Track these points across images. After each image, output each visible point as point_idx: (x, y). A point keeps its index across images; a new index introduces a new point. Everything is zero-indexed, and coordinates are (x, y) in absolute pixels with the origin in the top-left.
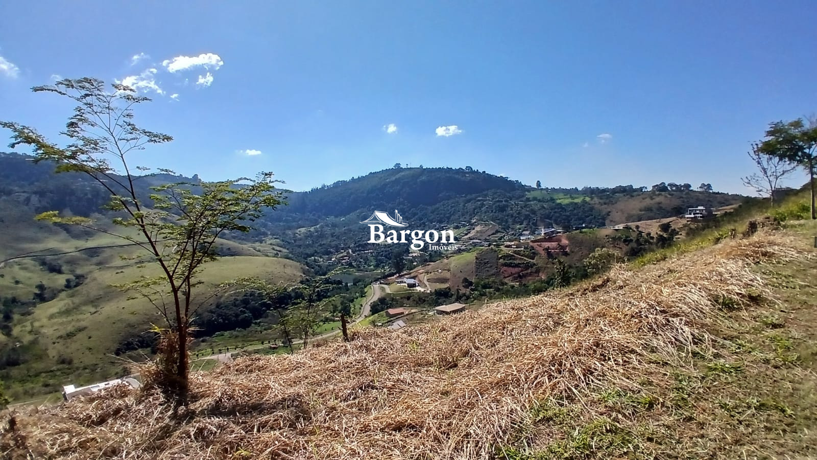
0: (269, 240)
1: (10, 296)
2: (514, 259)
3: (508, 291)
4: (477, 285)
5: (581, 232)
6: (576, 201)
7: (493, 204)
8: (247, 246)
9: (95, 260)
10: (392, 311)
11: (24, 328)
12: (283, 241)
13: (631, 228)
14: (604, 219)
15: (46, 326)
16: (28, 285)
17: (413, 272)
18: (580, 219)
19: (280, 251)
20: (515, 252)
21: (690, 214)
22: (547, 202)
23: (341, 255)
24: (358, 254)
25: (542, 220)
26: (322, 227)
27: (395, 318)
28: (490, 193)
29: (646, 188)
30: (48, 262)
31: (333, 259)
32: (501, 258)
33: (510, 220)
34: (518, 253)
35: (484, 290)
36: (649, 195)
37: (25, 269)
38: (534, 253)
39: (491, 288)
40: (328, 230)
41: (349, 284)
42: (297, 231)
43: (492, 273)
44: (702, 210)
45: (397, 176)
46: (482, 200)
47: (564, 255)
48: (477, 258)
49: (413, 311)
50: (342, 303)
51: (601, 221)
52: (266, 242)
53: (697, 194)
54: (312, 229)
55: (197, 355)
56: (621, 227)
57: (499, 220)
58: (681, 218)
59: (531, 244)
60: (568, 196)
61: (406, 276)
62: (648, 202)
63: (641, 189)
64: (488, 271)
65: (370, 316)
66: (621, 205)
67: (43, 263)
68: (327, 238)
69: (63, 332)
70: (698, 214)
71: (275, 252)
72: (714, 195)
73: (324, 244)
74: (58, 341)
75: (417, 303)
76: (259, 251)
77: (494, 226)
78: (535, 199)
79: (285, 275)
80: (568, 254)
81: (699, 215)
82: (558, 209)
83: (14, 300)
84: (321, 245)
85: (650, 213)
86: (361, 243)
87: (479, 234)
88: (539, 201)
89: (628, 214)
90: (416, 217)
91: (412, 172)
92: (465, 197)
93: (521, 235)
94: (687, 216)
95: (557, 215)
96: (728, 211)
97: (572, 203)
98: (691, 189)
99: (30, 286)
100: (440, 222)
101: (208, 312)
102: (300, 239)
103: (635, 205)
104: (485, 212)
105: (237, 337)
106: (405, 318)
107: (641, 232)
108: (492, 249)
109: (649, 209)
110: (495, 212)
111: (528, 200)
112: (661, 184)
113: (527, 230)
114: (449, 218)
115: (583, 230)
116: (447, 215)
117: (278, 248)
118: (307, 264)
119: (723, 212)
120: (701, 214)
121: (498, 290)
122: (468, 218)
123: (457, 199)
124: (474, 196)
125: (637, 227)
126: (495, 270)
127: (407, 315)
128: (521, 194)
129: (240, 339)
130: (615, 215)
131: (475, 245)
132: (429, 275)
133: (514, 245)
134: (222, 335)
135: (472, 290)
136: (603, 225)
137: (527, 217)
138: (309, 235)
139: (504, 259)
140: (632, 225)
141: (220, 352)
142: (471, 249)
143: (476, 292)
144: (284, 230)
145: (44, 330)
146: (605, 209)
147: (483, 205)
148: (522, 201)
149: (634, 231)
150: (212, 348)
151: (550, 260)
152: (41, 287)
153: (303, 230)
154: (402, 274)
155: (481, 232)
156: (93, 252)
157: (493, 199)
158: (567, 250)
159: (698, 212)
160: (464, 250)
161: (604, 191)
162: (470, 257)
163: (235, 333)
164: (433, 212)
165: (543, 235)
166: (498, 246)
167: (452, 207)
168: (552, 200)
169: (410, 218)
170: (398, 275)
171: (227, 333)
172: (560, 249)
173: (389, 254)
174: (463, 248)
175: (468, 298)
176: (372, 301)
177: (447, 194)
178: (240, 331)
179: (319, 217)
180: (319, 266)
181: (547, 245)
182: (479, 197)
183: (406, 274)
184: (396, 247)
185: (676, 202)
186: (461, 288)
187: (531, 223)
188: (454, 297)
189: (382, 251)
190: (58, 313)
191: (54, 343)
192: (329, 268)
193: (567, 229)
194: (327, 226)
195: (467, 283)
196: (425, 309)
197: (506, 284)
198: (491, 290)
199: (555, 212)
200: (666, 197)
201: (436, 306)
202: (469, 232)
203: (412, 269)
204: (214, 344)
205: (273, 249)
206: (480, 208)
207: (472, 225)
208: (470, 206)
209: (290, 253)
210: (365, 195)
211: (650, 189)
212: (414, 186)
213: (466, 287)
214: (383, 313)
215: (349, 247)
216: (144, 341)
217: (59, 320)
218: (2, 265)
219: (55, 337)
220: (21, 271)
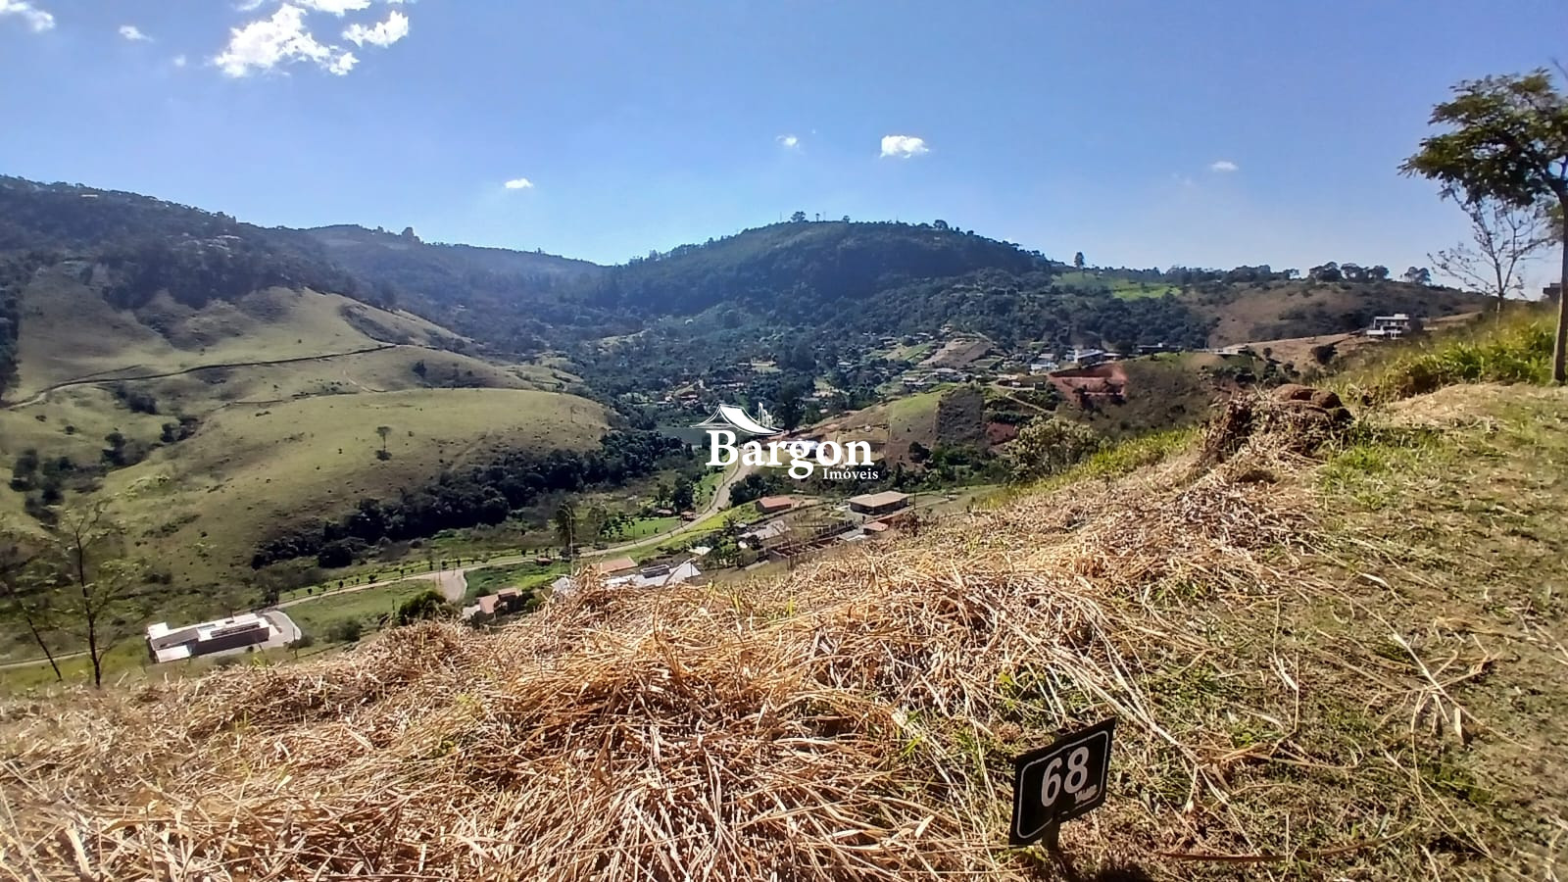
0: (548, 359)
1: (55, 457)
2: (1014, 409)
3: (997, 469)
4: (938, 457)
5: (1152, 359)
6: (1152, 295)
7: (985, 299)
8: (504, 370)
9: (218, 389)
10: (767, 502)
12: (573, 361)
13: (1254, 354)
14: (1206, 333)
15: (124, 513)
16: (91, 435)
17: (817, 428)
18: (1156, 332)
19: (568, 381)
20: (1017, 395)
21: (1378, 328)
22: (1094, 296)
23: (684, 390)
24: (716, 390)
25: (1081, 332)
26: (647, 335)
27: (772, 515)
28: (979, 275)
29: (1297, 272)
30: (129, 392)
31: (667, 399)
32: (989, 405)
33: (1017, 331)
34: (1023, 396)
35: (951, 468)
36: (1301, 286)
37: (85, 404)
38: (1054, 398)
39: (966, 463)
40: (660, 342)
41: (693, 447)
42: (601, 342)
43: (968, 434)
44: (1403, 321)
45: (798, 238)
46: (963, 289)
47: (1113, 402)
48: (941, 405)
49: (808, 503)
50: (678, 482)
51: (1198, 336)
52: (541, 363)
53: (1399, 289)
54: (630, 339)
55: (402, 572)
56: (1234, 350)
57: (994, 329)
58: (1359, 335)
59: (1051, 379)
60: (1138, 285)
61: (803, 435)
62: (1298, 301)
63: (1287, 273)
64: (961, 429)
65: (728, 508)
66: (1242, 306)
67: (121, 394)
68: (658, 357)
69: (158, 524)
70: (1393, 328)
71: (557, 381)
72: (1432, 292)
73: (651, 369)
74: (145, 539)
75: (820, 487)
76: (527, 379)
77: (984, 341)
78: (1070, 289)
79: (573, 425)
80: (1125, 402)
81: (1396, 332)
82: (1115, 310)
83: (65, 465)
84: (645, 371)
85: (1298, 324)
86: (721, 368)
87: (952, 358)
88: (1079, 293)
89: (1255, 324)
90: (832, 320)
91: (826, 230)
92: (930, 282)
93: (1036, 360)
94: (1370, 332)
95: (1112, 322)
96: (1454, 325)
97: (1143, 300)
98: (1388, 277)
99: (96, 436)
100: (879, 331)
101: (425, 492)
102: (607, 359)
103: (1271, 307)
104: (969, 314)
105: (478, 539)
106: (793, 515)
107: (1273, 362)
108: (972, 388)
109: (1298, 316)
110: (988, 315)
111: (1056, 291)
112: (1327, 266)
113: (1049, 351)
114: (895, 324)
115: (1158, 355)
116: (892, 318)
117: (565, 375)
118: (617, 407)
119: (1446, 327)
120: (1399, 329)
121: (978, 467)
122: (933, 322)
123: (913, 287)
124: (946, 280)
125: (1268, 351)
126: (975, 430)
127: (796, 509)
128: (1044, 279)
129: (482, 544)
130: (1228, 327)
131: (941, 378)
132: (847, 433)
133: (1016, 381)
134: (451, 536)
135: (928, 466)
136: (1202, 345)
137: (1051, 325)
138: (624, 351)
139: (995, 409)
140: (1258, 347)
141: (444, 565)
142: (933, 385)
143: (935, 471)
144: (577, 339)
145: (120, 520)
146: (1209, 313)
147: (964, 299)
148: (1041, 293)
149: (1261, 359)
150: (428, 559)
151: (1086, 412)
152: (115, 439)
153: (612, 340)
154: (796, 430)
155: (957, 352)
156: (214, 374)
157: (985, 287)
158: (1123, 393)
159: (1393, 324)
160: (919, 388)
161: (1212, 276)
162: (929, 402)
163: (475, 532)
164: (865, 312)
165: (1076, 361)
166: (984, 381)
167: (903, 302)
168: (1106, 292)
169: (819, 323)
170: (788, 432)
171: (459, 533)
172: (1108, 391)
173: (775, 391)
174: (920, 383)
175: (919, 480)
176: (734, 481)
177: (895, 276)
178: (484, 530)
179: (644, 316)
180: (639, 411)
181: (1081, 381)
182: (958, 282)
183: (803, 432)
184: (788, 379)
185: (1352, 303)
186: (907, 461)
187: (1057, 338)
188: (892, 479)
189: (762, 385)
190: (147, 488)
191: (138, 544)
192: (660, 414)
193: (1125, 351)
194: (660, 333)
195: (919, 453)
196: (831, 500)
197: (995, 456)
198: (964, 467)
199: (1109, 317)
200: (1335, 292)
201: (854, 495)
202: (934, 353)
203: (815, 422)
204: (437, 551)
205: (554, 376)
206: (959, 305)
207: (940, 338)
208: (939, 301)
209: (586, 383)
210: (734, 273)
211: (1304, 274)
212: (831, 259)
213: (916, 460)
214: (751, 504)
215: (698, 376)
216: (304, 543)
217: (150, 501)
218: (42, 397)
219: (139, 533)
220: (78, 408)
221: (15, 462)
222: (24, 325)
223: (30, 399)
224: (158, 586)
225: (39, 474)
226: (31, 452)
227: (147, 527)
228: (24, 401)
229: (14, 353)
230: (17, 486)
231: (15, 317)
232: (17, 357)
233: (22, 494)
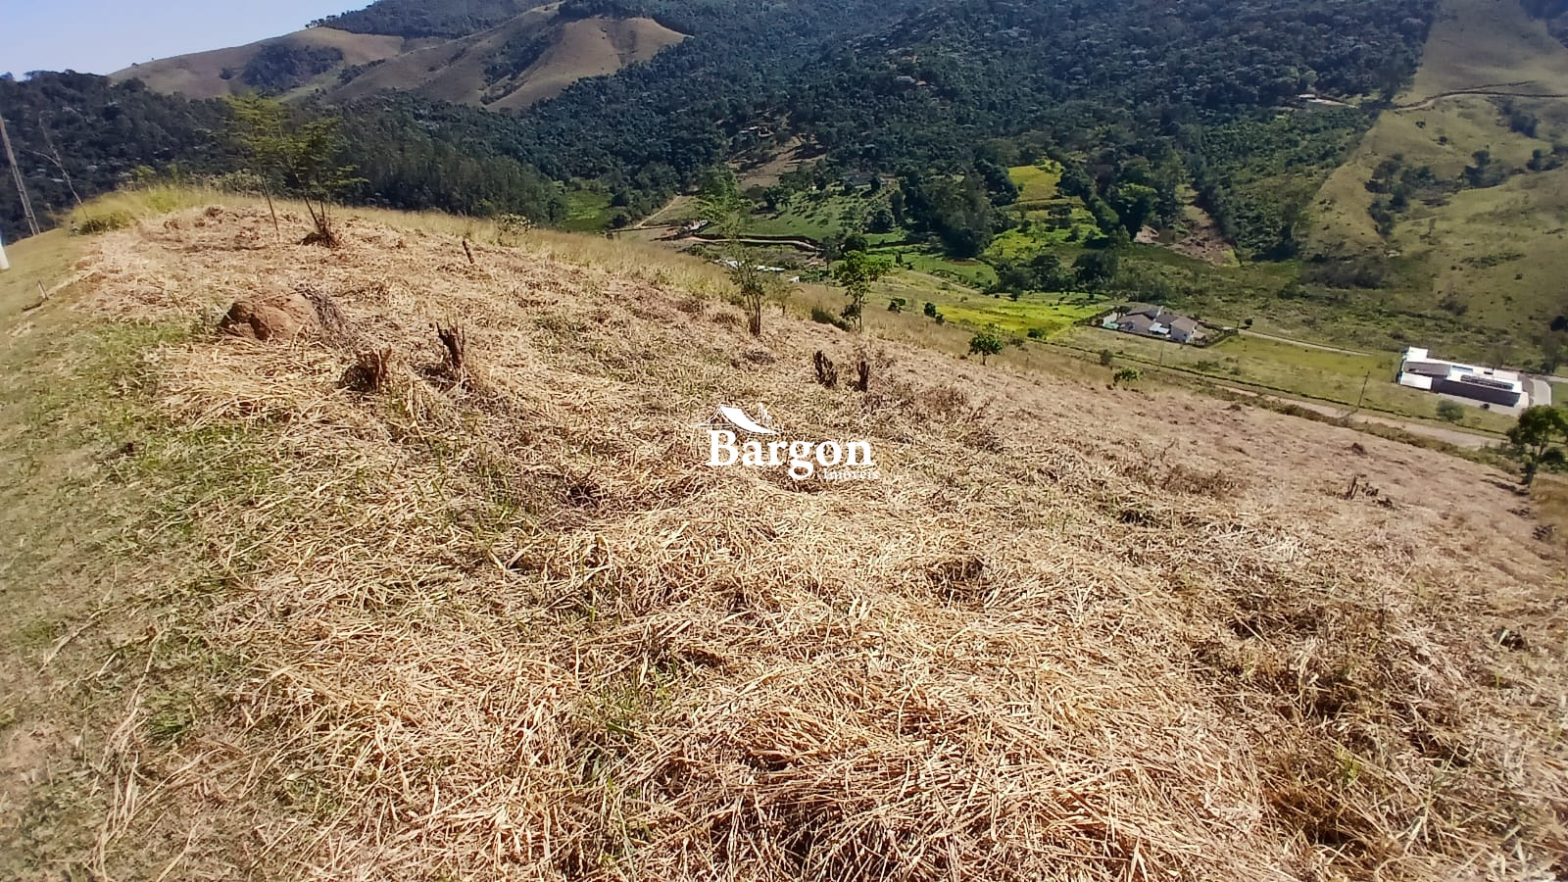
1: (1419, 165)
11: (1415, 228)
15: (1456, 234)
16: (1460, 149)
30: (1515, 110)
37: (1469, 116)
67: (1507, 110)
69: (1481, 253)
74: (1462, 265)
83: (1424, 173)
99: (1465, 150)
145: (1448, 240)
152: (1482, 157)
190: (1490, 214)
191: (1454, 268)
217: (1485, 228)
218: (1430, 103)
219: (1460, 258)
220: (1461, 119)
221: (1379, 163)
222: (1437, 28)
223: (1417, 104)
224: (1450, 315)
225: (1397, 179)
226: (1398, 157)
227: (1470, 254)
228: (1412, 105)
229: (1417, 56)
230: (1371, 187)
231: (1429, 20)
232: (1421, 60)
233: (1373, 195)
